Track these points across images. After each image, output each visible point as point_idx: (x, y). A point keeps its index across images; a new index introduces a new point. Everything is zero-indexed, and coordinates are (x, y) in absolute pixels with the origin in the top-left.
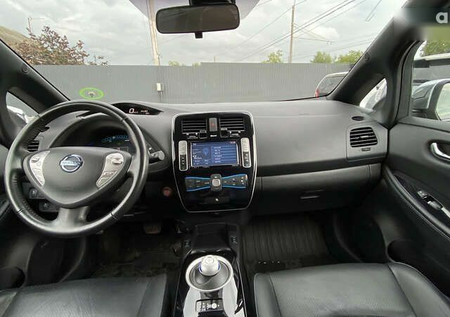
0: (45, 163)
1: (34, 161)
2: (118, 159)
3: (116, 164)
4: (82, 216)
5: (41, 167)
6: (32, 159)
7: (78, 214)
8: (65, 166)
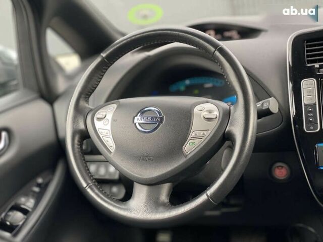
0: (114, 120)
1: (99, 119)
2: (210, 112)
3: (209, 119)
4: (164, 197)
5: (109, 127)
6: (98, 115)
7: (159, 194)
8: (139, 124)
